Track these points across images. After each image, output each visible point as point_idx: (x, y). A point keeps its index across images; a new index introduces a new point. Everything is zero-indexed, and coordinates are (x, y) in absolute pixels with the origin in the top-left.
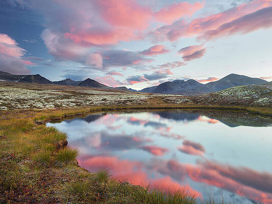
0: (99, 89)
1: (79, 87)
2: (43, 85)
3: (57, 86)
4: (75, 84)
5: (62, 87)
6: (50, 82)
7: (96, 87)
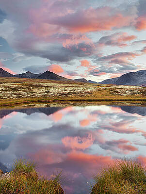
0: (57, 81)
1: (38, 80)
2: (5, 78)
3: (17, 79)
4: (34, 77)
5: (22, 79)
6: (11, 76)
7: (55, 79)
